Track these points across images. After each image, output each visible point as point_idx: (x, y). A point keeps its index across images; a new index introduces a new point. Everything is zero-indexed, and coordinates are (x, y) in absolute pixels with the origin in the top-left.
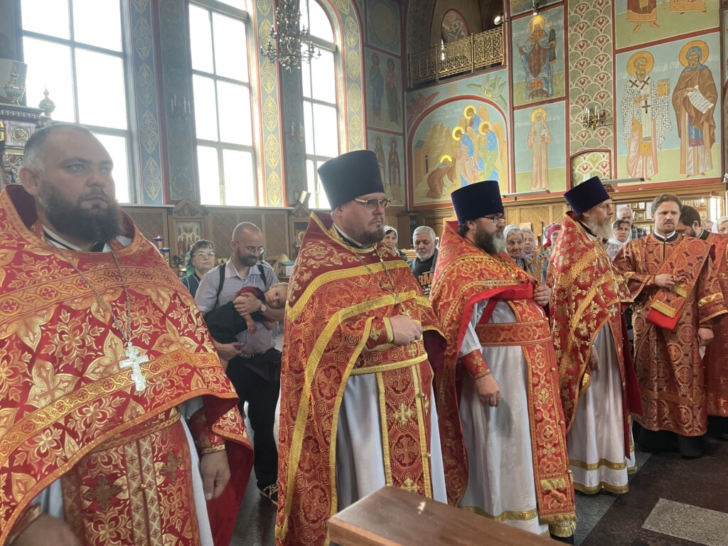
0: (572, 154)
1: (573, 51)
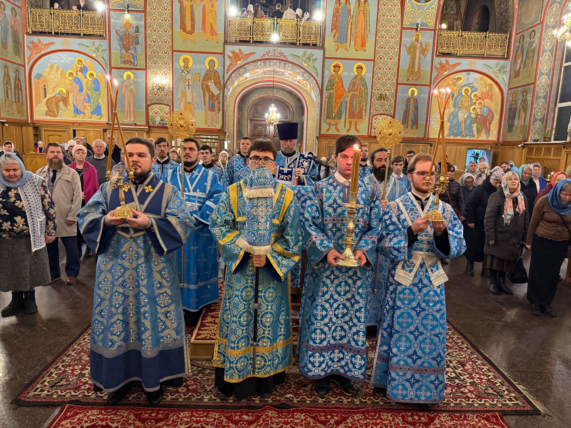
0: (148, 103)
1: (149, 42)
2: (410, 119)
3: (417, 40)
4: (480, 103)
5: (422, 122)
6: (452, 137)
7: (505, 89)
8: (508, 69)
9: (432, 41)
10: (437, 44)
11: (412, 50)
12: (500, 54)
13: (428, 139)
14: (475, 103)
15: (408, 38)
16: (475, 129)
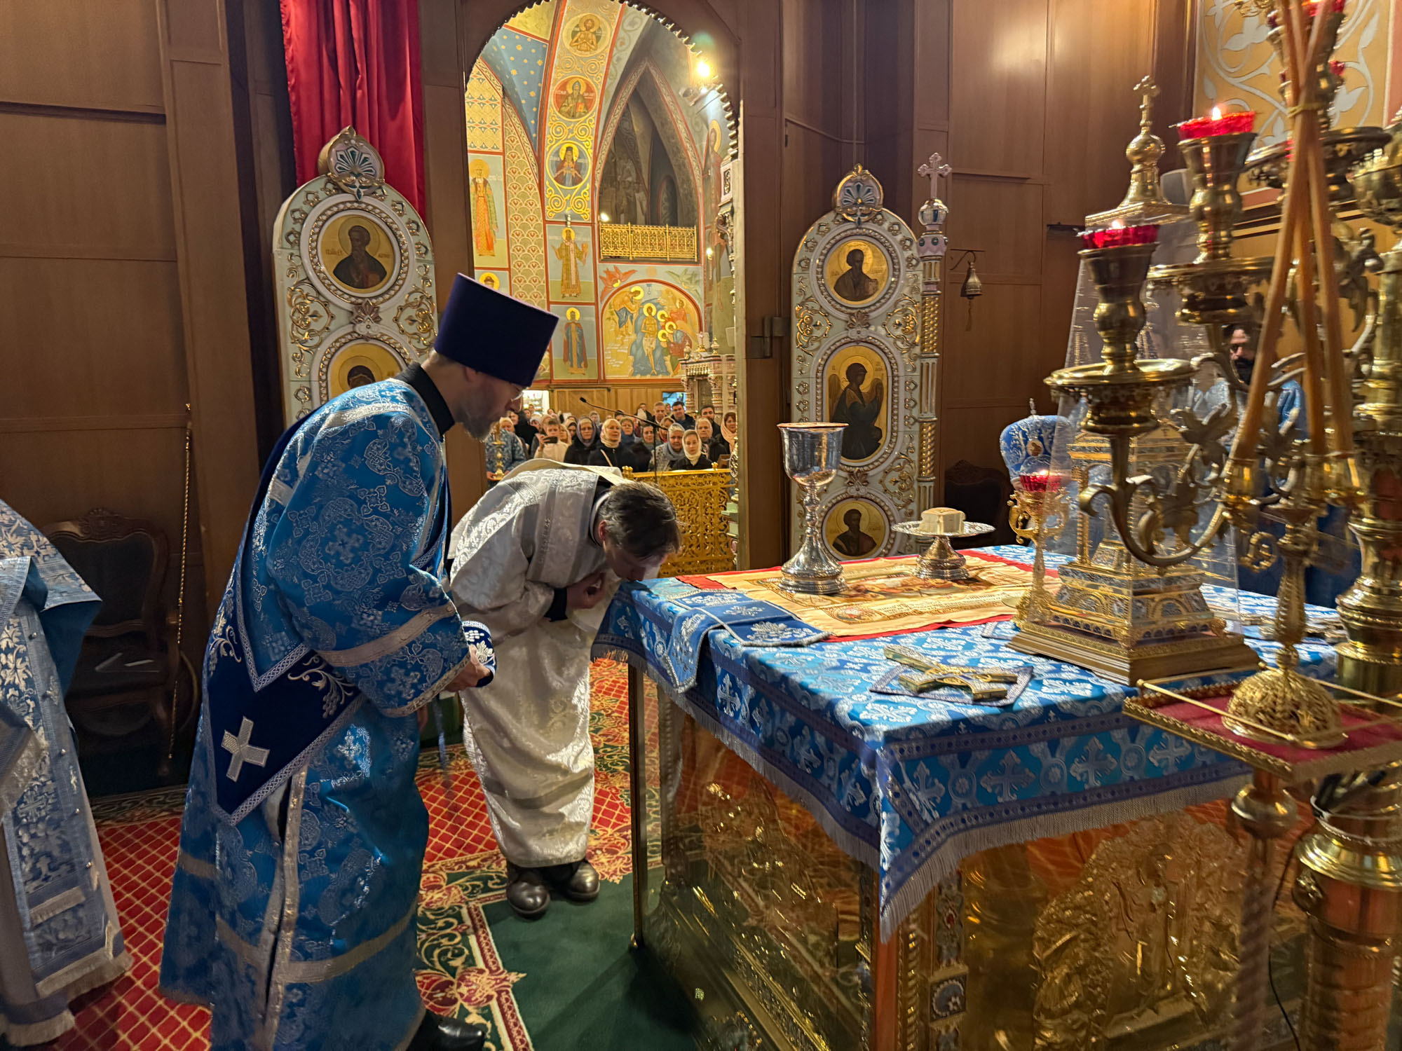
2: (574, 354)
3: (569, 238)
4: (671, 327)
5: (592, 357)
6: (638, 377)
7: (701, 306)
8: (701, 278)
9: (590, 240)
10: (597, 244)
11: (563, 252)
12: (688, 256)
13: (605, 380)
14: (663, 327)
15: (556, 237)
16: (668, 363)
